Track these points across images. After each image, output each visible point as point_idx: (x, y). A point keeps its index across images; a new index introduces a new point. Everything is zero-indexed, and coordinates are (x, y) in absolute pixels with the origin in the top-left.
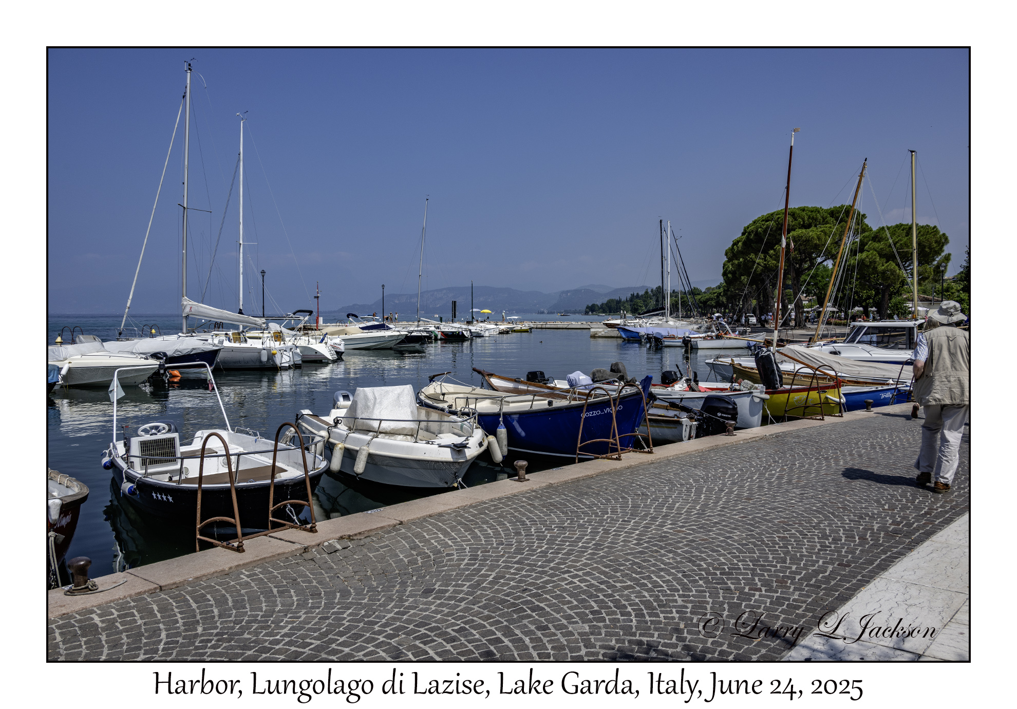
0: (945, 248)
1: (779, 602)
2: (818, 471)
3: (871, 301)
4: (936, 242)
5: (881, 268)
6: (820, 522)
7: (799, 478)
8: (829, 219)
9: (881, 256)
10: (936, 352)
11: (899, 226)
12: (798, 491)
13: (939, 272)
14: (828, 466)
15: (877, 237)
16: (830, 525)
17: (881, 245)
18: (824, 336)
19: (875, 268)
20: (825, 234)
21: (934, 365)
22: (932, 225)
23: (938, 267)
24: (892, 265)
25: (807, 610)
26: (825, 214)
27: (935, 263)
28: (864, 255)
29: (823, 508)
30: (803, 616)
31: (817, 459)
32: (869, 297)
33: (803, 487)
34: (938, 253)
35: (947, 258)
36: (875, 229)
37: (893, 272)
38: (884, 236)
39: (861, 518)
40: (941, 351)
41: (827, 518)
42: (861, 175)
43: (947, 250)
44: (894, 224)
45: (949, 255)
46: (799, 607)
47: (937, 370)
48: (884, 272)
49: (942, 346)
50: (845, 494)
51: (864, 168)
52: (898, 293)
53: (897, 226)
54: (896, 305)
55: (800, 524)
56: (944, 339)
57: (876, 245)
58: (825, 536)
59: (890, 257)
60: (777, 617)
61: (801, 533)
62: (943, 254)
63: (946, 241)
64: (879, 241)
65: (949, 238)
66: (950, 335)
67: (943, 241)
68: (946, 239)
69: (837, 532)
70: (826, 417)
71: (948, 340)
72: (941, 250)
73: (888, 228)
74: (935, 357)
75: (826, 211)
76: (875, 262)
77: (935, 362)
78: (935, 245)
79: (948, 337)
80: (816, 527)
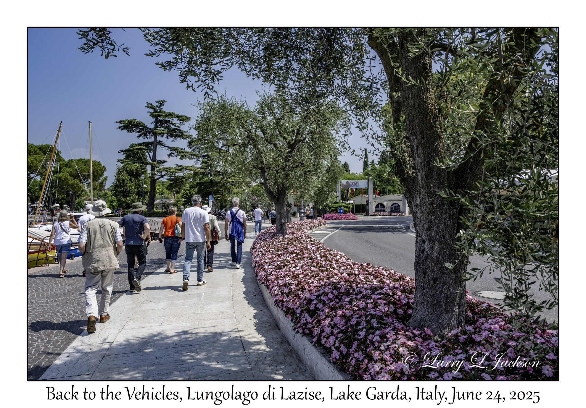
0: (105, 173)
1: (48, 342)
2: (52, 289)
3: (64, 200)
4: (100, 170)
5: (71, 182)
6: (59, 310)
7: (43, 294)
8: (38, 151)
9: (70, 175)
10: (93, 236)
11: (80, 160)
12: (44, 300)
13: (102, 185)
14: (57, 286)
15: (68, 165)
16: (64, 310)
17: (70, 170)
18: (40, 221)
19: (67, 182)
20: (36, 160)
21: (92, 245)
22: (98, 161)
23: (101, 183)
24: (77, 181)
25: (62, 342)
26: (36, 149)
27: (100, 181)
28: (61, 174)
29: (59, 304)
30: (61, 344)
31: (50, 284)
32: (63, 199)
33: (47, 297)
34: (101, 176)
35: (106, 179)
36: (67, 160)
37: (78, 185)
38: (72, 164)
39: (79, 304)
40: (95, 235)
41: (62, 307)
42: (59, 130)
43: (105, 174)
44: (77, 158)
45: (107, 177)
46: (59, 342)
47: (94, 248)
48: (72, 185)
49: (96, 231)
50: (69, 296)
51: (60, 126)
52: (79, 196)
53: (79, 160)
54: (79, 203)
55: (50, 312)
56: (97, 227)
57: (67, 169)
58: (64, 314)
59: (76, 176)
60: (50, 348)
61: (51, 316)
62: (104, 177)
63: (105, 170)
64: (69, 167)
65: (107, 169)
66: (101, 224)
67: (103, 170)
68: (105, 169)
69: (69, 312)
70: (50, 265)
71: (100, 227)
72: (103, 174)
73: (75, 160)
74: (92, 239)
75: (36, 147)
76: (67, 179)
77: (92, 243)
78: (99, 171)
79: (100, 226)
80: (59, 311)
